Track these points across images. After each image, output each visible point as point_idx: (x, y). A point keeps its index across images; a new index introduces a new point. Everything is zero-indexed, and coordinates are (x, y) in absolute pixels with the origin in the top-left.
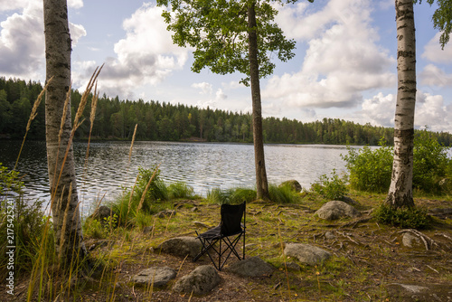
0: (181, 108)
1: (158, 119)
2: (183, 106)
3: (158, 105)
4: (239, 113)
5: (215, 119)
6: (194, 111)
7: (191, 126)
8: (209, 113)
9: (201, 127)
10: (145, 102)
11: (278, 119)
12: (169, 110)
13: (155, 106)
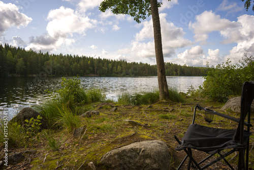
0: (84, 58)
1: (71, 64)
2: (85, 57)
3: (71, 57)
4: (116, 60)
5: (103, 64)
6: (92, 59)
7: (90, 68)
8: (99, 60)
9: (96, 68)
10: (64, 55)
11: (137, 63)
12: (78, 59)
13: (69, 57)
